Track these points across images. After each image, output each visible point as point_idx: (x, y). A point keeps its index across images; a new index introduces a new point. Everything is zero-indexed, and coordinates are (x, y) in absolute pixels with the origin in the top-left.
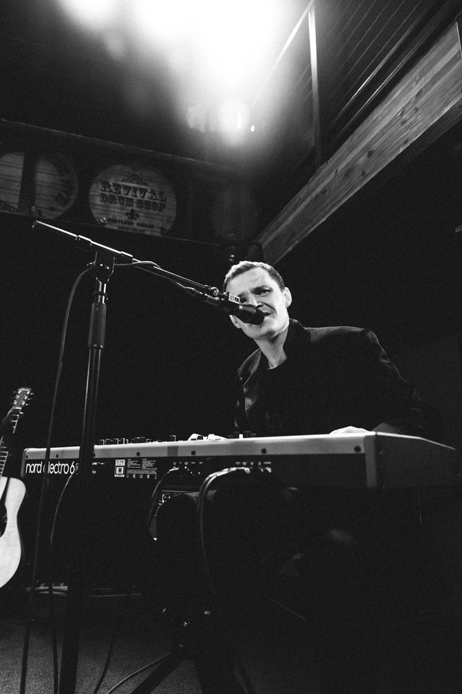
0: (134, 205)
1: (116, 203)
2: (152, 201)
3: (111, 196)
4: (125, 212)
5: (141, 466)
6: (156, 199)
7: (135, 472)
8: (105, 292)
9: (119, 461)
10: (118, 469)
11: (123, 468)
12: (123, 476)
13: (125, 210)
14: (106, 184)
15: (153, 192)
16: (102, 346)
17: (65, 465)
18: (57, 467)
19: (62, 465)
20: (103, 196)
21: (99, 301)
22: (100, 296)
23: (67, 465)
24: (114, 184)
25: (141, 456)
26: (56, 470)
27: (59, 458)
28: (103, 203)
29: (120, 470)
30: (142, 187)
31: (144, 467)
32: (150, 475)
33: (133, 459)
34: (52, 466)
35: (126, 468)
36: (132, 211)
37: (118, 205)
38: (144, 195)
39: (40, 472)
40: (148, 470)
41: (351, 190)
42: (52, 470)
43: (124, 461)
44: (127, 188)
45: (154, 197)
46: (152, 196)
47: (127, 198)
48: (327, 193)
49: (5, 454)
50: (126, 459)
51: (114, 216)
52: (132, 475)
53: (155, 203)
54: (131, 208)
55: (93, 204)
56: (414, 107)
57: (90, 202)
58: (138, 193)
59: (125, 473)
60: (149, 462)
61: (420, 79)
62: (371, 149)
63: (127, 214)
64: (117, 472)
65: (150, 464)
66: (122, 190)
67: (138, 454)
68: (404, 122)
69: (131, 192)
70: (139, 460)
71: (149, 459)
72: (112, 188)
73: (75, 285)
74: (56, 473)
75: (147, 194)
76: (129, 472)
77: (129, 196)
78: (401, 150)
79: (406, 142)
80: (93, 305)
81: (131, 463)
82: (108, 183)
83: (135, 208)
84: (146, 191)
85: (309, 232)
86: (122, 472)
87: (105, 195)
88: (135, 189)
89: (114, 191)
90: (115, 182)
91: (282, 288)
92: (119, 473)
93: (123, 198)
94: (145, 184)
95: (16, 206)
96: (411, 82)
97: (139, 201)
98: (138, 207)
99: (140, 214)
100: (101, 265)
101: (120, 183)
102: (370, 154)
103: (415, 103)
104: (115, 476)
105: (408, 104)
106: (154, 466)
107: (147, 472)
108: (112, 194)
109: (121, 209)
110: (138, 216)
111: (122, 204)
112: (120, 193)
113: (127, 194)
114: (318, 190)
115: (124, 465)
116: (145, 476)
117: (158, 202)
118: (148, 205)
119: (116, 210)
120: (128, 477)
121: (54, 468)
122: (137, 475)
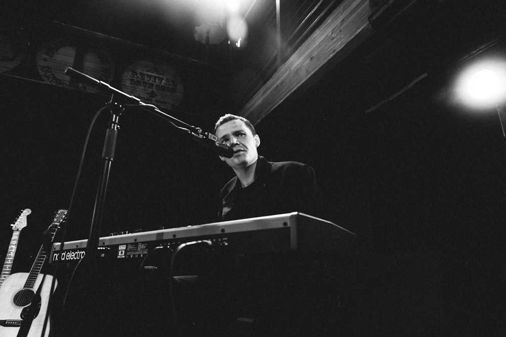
0: (154, 88)
1: (141, 86)
2: (166, 86)
3: (137, 80)
4: (148, 92)
5: (137, 249)
6: (170, 85)
7: (133, 253)
8: (117, 122)
9: (122, 246)
10: (120, 252)
11: (124, 251)
12: (124, 257)
13: (147, 90)
14: (135, 73)
15: (167, 80)
16: (112, 159)
17: (82, 253)
18: (76, 254)
19: (80, 253)
20: (132, 80)
21: (112, 128)
22: (113, 125)
23: (84, 252)
24: (140, 73)
25: (138, 241)
26: (76, 257)
27: (79, 247)
28: (131, 85)
29: (122, 253)
30: (161, 76)
31: (139, 249)
32: (143, 255)
33: (131, 244)
34: (73, 254)
35: (126, 251)
36: (152, 92)
37: (142, 87)
38: (161, 82)
39: (64, 259)
40: (142, 251)
41: (299, 82)
42: (72, 257)
43: (125, 246)
44: (150, 77)
45: (168, 84)
46: (166, 83)
47: (149, 83)
48: (284, 84)
49: (44, 257)
50: (127, 244)
51: (139, 94)
52: (130, 255)
53: (168, 87)
54: (151, 90)
55: (124, 85)
56: (339, 29)
57: (123, 83)
58: (157, 81)
59: (125, 254)
60: (143, 245)
61: (343, 12)
62: (312, 56)
63: (148, 94)
64: (120, 254)
65: (143, 246)
66: (146, 78)
67: (136, 240)
68: (332, 39)
69: (152, 79)
70: (135, 244)
71: (142, 243)
72: (139, 75)
73: (96, 117)
74: (75, 259)
75: (163, 81)
76: (128, 253)
77: (151, 82)
78: (331, 56)
79: (334, 51)
80: (108, 130)
81: (130, 247)
82: (136, 72)
83: (155, 90)
84: (163, 79)
85: (272, 109)
86: (123, 254)
87: (133, 80)
88: (155, 77)
89: (140, 77)
90: (141, 71)
91: (254, 134)
92: (121, 255)
93: (146, 83)
94: (163, 75)
95: (68, 83)
96: (338, 14)
97: (157, 86)
98: (156, 89)
99: (158, 94)
100: (116, 103)
101: (145, 72)
102: (312, 59)
103: (340, 26)
104: (118, 257)
105: (336, 27)
106: (146, 248)
107: (140, 253)
108: (138, 79)
109: (144, 90)
110: (156, 95)
111: (145, 87)
112: (144, 79)
113: (149, 80)
114: (279, 82)
115: (125, 249)
116: (139, 255)
117: (171, 87)
118: (163, 88)
119: (141, 90)
120: (127, 257)
121: (74, 256)
122: (134, 255)
